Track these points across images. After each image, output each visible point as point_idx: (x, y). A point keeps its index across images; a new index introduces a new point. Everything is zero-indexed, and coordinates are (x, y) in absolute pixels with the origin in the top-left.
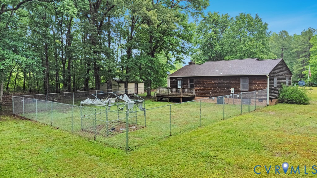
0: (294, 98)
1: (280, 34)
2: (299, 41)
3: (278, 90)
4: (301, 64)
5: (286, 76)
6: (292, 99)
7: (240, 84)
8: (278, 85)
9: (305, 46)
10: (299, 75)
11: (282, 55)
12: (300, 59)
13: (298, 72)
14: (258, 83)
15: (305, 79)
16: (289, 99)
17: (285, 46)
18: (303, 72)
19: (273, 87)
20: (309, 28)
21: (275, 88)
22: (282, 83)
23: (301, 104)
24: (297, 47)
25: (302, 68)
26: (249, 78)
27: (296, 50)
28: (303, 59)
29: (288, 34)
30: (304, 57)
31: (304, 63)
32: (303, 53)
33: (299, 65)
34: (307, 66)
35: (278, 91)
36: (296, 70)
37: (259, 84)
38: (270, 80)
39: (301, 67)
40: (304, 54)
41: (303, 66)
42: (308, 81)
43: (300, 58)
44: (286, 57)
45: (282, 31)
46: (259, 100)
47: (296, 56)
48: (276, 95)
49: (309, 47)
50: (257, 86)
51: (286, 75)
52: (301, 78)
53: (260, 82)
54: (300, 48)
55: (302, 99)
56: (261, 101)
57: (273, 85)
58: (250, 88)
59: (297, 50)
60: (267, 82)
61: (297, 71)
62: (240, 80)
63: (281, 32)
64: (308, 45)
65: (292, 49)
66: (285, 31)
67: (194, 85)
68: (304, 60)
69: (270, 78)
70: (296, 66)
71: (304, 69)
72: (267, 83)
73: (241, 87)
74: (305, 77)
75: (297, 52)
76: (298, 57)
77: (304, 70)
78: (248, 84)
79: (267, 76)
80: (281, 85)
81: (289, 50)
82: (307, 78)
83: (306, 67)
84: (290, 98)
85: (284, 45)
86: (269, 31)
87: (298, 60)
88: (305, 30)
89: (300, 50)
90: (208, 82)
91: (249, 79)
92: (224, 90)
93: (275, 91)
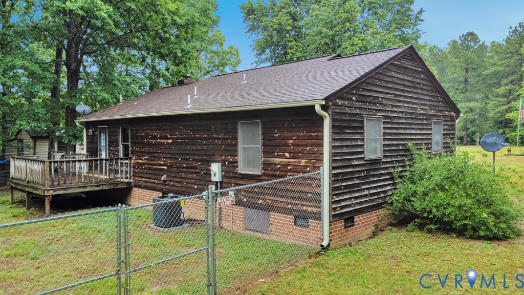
0: (450, 210)
1: (462, 39)
2: (499, 49)
3: (392, 170)
4: (506, 99)
5: (429, 117)
6: (438, 214)
7: (236, 145)
8: (386, 149)
9: (512, 61)
10: (501, 122)
11: (466, 81)
12: (501, 88)
13: (498, 115)
14: (293, 145)
15: (511, 129)
16: (430, 212)
17: (472, 63)
18: (509, 116)
19: (362, 159)
20: (520, 24)
21: (376, 162)
22: (410, 144)
23: (480, 238)
24: (494, 64)
25: (506, 107)
26: (263, 123)
27: (493, 69)
28: (508, 87)
29: (478, 39)
30: (510, 84)
31: (511, 97)
32: (508, 74)
33: (501, 101)
34: (516, 103)
35: (391, 174)
36: (494, 112)
37: (296, 148)
38: (337, 128)
39: (505, 105)
40: (511, 78)
41: (508, 103)
42: (518, 133)
43: (501, 86)
44: (474, 85)
45: (465, 33)
46: (296, 217)
47: (494, 83)
48: (378, 193)
49: (520, 61)
50: (287, 155)
51: (432, 112)
52: (505, 127)
53: (299, 138)
54: (502, 64)
55: (485, 215)
56: (303, 222)
57: (362, 153)
58: (266, 165)
59: (496, 68)
60: (322, 138)
61: (495, 114)
62: (236, 133)
63: (463, 36)
64: (518, 57)
65: (486, 69)
66: (472, 34)
67: (130, 149)
68: (510, 90)
69: (333, 120)
70: (494, 102)
71: (509, 108)
72: (322, 146)
73: (240, 158)
74: (511, 125)
75: (495, 74)
76: (499, 85)
77: (510, 110)
78: (260, 146)
79: (318, 109)
80: (408, 150)
81: (479, 71)
82: (516, 127)
83: (513, 104)
84: (434, 210)
85: (469, 61)
86: (419, 10)
87: (497, 90)
88: (511, 28)
89: (503, 69)
90: (160, 138)
91: (263, 128)
92: (195, 168)
93: (374, 176)
